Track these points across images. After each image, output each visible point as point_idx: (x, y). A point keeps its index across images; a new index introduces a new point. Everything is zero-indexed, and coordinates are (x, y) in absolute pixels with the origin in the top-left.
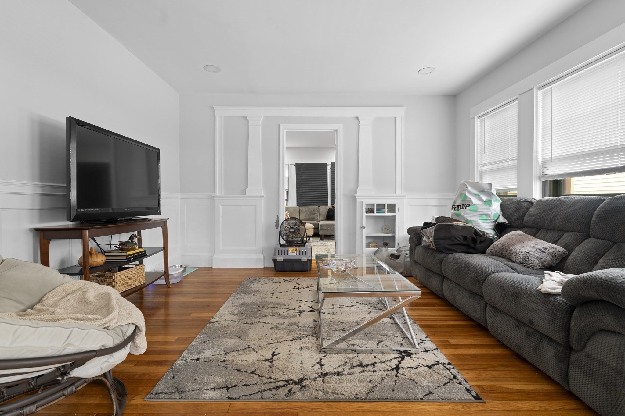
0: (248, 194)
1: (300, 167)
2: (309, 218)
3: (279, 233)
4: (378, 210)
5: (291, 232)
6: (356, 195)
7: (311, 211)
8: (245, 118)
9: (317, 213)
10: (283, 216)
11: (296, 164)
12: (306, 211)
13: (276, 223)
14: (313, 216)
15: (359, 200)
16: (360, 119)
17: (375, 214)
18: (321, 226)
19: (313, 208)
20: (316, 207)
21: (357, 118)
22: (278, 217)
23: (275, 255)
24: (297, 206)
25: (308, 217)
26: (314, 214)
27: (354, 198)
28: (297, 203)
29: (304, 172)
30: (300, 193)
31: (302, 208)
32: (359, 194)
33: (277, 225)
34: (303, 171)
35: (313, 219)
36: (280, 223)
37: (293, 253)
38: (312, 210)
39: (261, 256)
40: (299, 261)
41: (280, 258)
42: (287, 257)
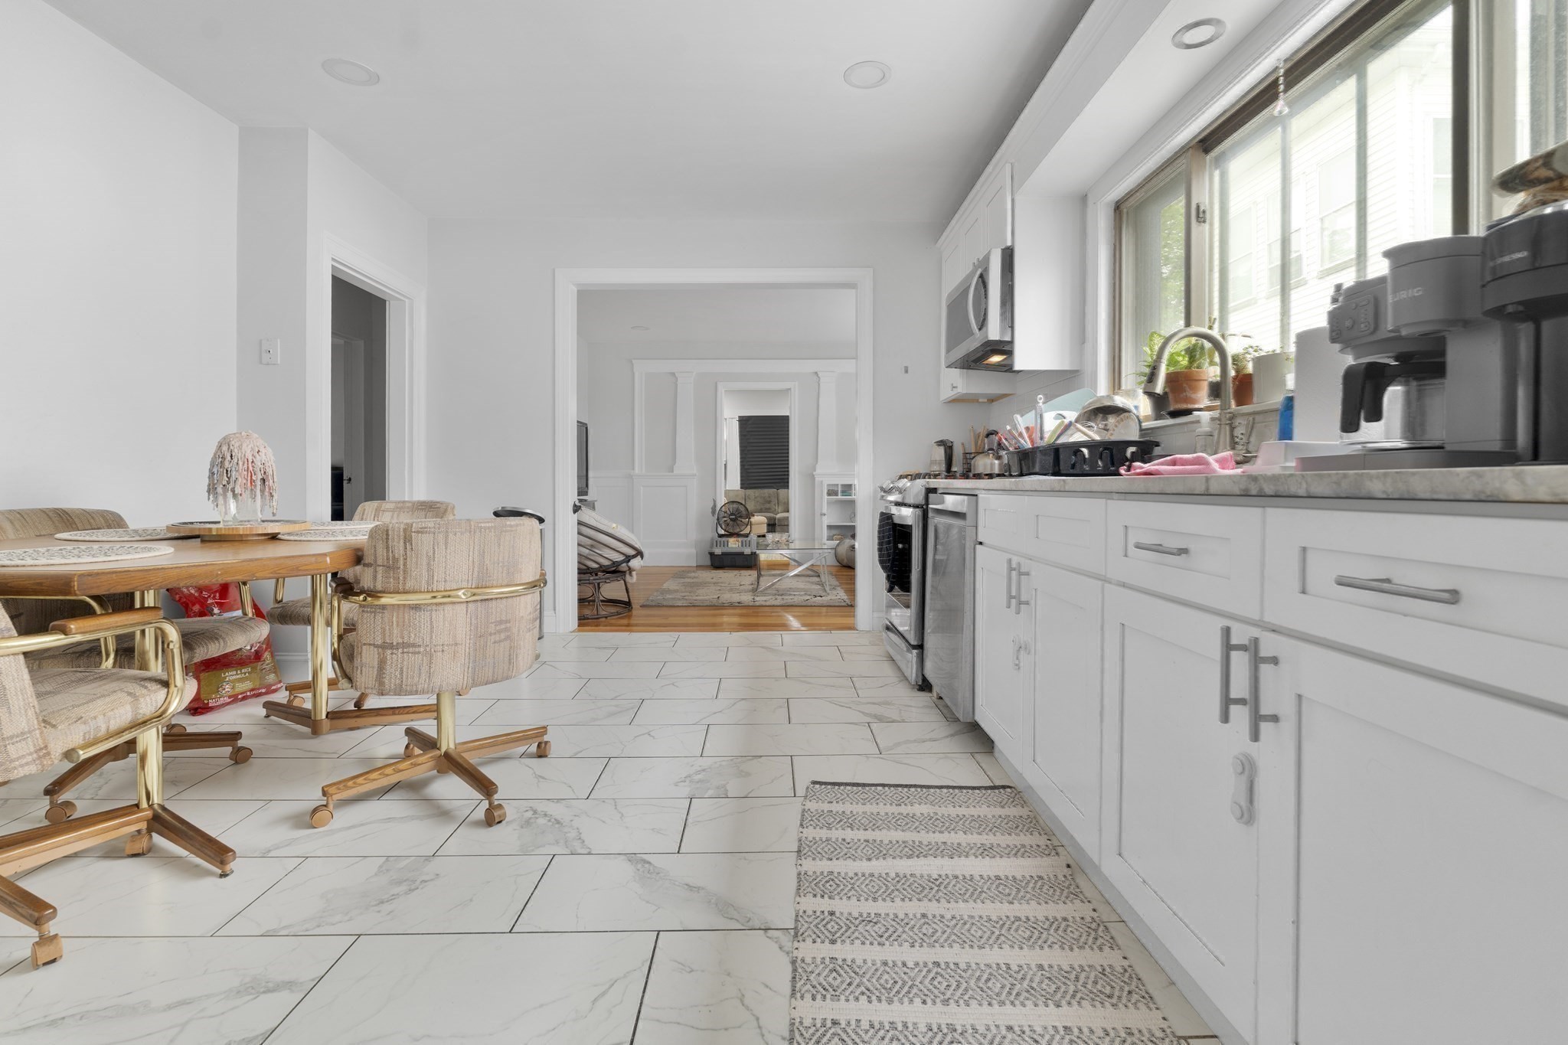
0: (676, 472)
1: (745, 423)
2: (761, 509)
3: (716, 521)
4: (843, 492)
5: (731, 519)
6: (814, 473)
7: (764, 498)
8: (673, 374)
9: (775, 501)
10: (722, 501)
11: (739, 417)
12: (756, 498)
13: (712, 508)
14: (768, 506)
15: (817, 479)
16: (820, 374)
17: (840, 497)
18: (779, 519)
19: (767, 492)
20: (772, 491)
21: (816, 373)
22: (715, 501)
23: (712, 546)
24: (741, 488)
25: (759, 507)
26: (769, 502)
27: (813, 477)
28: (742, 484)
29: (752, 431)
30: (746, 467)
31: (750, 492)
32: (819, 471)
33: (713, 512)
34: (750, 430)
35: (767, 510)
36: (718, 509)
37: (734, 544)
38: (767, 495)
39: (694, 551)
40: (742, 554)
41: (718, 551)
42: (726, 550)
